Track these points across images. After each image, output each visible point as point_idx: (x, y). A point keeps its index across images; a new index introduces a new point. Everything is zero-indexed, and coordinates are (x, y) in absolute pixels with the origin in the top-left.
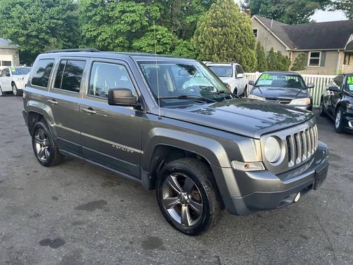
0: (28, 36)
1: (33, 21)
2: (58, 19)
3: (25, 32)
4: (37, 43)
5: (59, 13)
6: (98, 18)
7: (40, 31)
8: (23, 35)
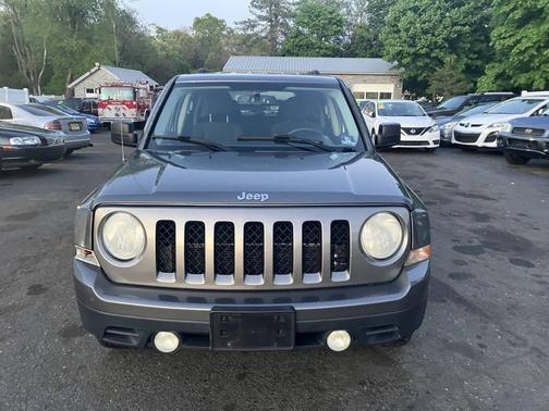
0: (416, 56)
1: (425, 32)
2: (464, 25)
3: (412, 50)
4: (427, 65)
5: (467, 14)
6: (518, 14)
7: (433, 46)
8: (409, 54)
